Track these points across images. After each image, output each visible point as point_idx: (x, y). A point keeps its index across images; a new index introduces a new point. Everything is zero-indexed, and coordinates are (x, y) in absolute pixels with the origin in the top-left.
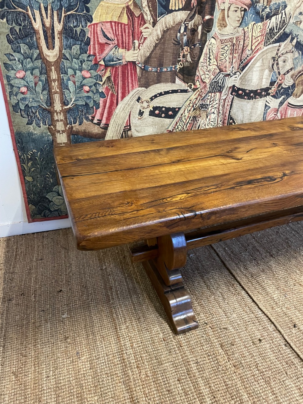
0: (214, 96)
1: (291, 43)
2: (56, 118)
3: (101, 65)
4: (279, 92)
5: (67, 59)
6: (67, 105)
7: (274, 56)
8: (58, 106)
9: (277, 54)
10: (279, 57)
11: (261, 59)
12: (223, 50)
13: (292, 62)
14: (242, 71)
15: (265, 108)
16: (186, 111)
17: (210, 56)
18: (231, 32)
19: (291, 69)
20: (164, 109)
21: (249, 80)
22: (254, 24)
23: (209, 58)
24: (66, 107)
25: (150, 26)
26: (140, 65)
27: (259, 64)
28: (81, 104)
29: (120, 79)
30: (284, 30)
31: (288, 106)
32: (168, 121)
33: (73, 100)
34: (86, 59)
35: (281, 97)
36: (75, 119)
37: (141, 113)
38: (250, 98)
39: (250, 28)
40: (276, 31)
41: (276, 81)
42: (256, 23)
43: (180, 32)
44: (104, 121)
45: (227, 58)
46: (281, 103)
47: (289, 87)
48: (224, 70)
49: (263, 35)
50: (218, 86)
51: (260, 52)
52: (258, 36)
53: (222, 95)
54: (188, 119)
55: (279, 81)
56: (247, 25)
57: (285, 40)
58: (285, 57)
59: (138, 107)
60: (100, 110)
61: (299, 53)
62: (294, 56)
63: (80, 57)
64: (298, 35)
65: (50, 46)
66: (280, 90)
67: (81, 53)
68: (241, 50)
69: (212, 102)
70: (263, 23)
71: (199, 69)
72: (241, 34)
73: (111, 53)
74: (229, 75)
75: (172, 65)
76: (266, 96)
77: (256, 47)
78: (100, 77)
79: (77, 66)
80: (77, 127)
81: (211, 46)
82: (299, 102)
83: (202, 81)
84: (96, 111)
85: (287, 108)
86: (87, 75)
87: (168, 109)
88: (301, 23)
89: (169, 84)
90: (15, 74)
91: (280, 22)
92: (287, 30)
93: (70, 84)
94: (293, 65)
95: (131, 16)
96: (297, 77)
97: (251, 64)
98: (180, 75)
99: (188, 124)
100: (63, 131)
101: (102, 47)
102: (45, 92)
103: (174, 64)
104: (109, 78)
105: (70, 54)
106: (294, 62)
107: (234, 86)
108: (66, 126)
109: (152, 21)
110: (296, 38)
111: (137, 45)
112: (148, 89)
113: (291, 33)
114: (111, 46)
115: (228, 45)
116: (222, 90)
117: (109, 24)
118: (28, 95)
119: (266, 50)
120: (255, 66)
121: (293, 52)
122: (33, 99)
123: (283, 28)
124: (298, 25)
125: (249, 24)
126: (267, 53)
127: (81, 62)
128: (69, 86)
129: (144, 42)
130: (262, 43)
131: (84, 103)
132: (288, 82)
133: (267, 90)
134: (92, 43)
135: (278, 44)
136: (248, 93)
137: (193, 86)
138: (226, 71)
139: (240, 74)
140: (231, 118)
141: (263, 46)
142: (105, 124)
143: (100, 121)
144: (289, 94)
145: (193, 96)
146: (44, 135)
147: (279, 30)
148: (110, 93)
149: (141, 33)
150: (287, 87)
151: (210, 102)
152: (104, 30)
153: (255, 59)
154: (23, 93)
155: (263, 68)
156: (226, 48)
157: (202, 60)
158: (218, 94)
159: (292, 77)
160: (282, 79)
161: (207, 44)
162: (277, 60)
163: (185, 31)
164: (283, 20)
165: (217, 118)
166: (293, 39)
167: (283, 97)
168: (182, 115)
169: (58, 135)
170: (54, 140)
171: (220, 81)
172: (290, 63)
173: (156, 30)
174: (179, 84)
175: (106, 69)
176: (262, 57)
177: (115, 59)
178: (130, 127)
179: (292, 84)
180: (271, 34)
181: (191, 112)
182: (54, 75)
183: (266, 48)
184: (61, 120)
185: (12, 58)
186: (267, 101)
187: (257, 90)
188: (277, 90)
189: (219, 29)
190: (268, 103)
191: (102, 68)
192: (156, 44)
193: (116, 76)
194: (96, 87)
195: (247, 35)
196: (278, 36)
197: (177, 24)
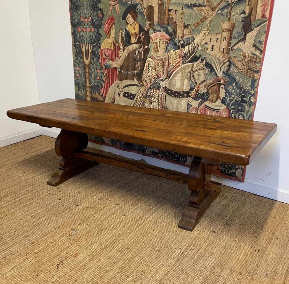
0: (155, 91)
1: (202, 63)
2: (87, 89)
3: (104, 68)
4: (198, 96)
5: (92, 64)
6: (91, 84)
7: (190, 71)
8: (88, 84)
9: (192, 70)
10: (194, 72)
11: (181, 72)
12: (158, 65)
13: (204, 76)
14: (169, 78)
15: (188, 106)
16: (138, 97)
17: (149, 68)
18: (162, 55)
19: (204, 81)
20: (129, 94)
21: (173, 85)
22: (174, 51)
23: (148, 69)
24: (90, 85)
25: (122, 51)
26: (118, 69)
27: (179, 75)
28: (96, 85)
29: (110, 75)
30: (195, 54)
31: (206, 107)
32: (131, 101)
33: (93, 82)
34: (98, 64)
35: (199, 100)
36: (93, 91)
37: (119, 94)
38: (175, 96)
39: (171, 53)
40: (189, 55)
41: (195, 88)
42: (175, 50)
43: (136, 54)
44: (104, 95)
45: (161, 70)
46: (200, 105)
47: (204, 93)
48: (160, 77)
49: (181, 57)
50: (157, 85)
51: (179, 68)
52: (177, 58)
53: (160, 91)
54: (140, 102)
55: (197, 88)
56: (169, 51)
57: (197, 61)
58: (199, 72)
59: (118, 91)
60: (103, 89)
61: (209, 71)
62: (205, 72)
63: (97, 63)
64: (206, 58)
65: (87, 58)
66: (198, 95)
67: (97, 62)
68: (167, 66)
69: (154, 95)
70: (180, 50)
71: (144, 74)
72: (166, 56)
73: (107, 62)
74: (163, 80)
75: (133, 71)
76: (187, 97)
77: (176, 64)
78: (103, 73)
79: (95, 67)
80: (94, 95)
81: (149, 62)
82: (215, 106)
83: (146, 81)
84: (101, 89)
85: (205, 109)
86: (99, 72)
87: (131, 94)
88: (207, 49)
89: (132, 81)
90: (76, 68)
91: (191, 49)
92: (197, 55)
93: (93, 74)
94: (205, 78)
95: (115, 46)
96: (209, 87)
97: (174, 75)
98: (136, 77)
99: (141, 105)
100: (89, 96)
101: (104, 59)
102: (84, 77)
103: (134, 70)
104: (106, 74)
105: (93, 62)
106: (206, 76)
107: (166, 87)
108: (90, 94)
109: (123, 49)
110: (205, 60)
111: (117, 59)
112: (122, 82)
113: (200, 56)
114: (107, 59)
115: (161, 62)
116: (160, 89)
117: (107, 50)
118: (79, 78)
119: (184, 67)
120: (177, 76)
121: (204, 69)
122: (81, 80)
123: (194, 53)
124: (206, 51)
125: (170, 51)
126: (185, 69)
127: (97, 65)
128: (92, 76)
129: (120, 58)
130: (180, 62)
131: (97, 85)
132: (203, 90)
133: (188, 93)
134: (101, 58)
135: (192, 63)
136: (173, 93)
137: (141, 83)
138: (161, 78)
139: (169, 80)
140: (166, 108)
141: (181, 64)
142: (104, 97)
143: (103, 94)
144: (205, 99)
145: (142, 89)
146: (83, 96)
147: (191, 54)
148: (107, 81)
149: (119, 54)
150: (202, 93)
151: (153, 94)
152: (105, 52)
153: (177, 72)
154: (78, 77)
155: (183, 78)
156: (159, 64)
157: (145, 69)
158: (157, 90)
159: (205, 86)
160: (199, 87)
161: (147, 61)
162: (193, 74)
163: (138, 54)
164: (193, 48)
165: (158, 105)
166: (202, 61)
167: (200, 100)
168: (136, 99)
169: (87, 97)
170: (86, 100)
171: (158, 83)
172: (203, 77)
173: (125, 53)
174: (136, 82)
175: (105, 70)
176: (181, 71)
177: (109, 66)
178: (114, 100)
179: (206, 92)
180: (186, 57)
181: (141, 98)
182: (87, 71)
183: (183, 65)
184: (89, 91)
185: (76, 62)
186: (188, 101)
187: (180, 92)
188: (196, 94)
189: (155, 53)
190: (190, 102)
191: (104, 69)
192: (125, 59)
193: (109, 73)
194: (102, 77)
195: (170, 57)
196: (191, 58)
197: (134, 50)
